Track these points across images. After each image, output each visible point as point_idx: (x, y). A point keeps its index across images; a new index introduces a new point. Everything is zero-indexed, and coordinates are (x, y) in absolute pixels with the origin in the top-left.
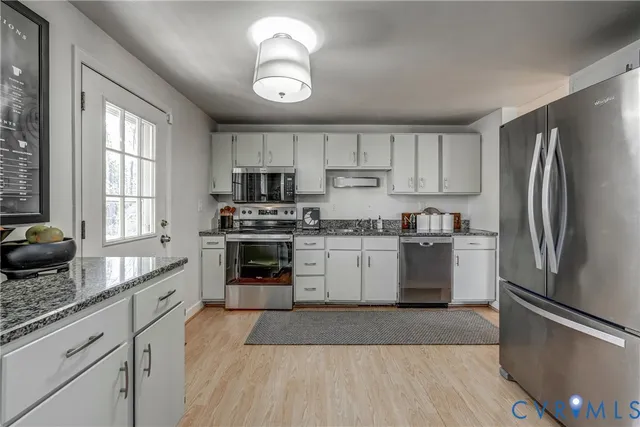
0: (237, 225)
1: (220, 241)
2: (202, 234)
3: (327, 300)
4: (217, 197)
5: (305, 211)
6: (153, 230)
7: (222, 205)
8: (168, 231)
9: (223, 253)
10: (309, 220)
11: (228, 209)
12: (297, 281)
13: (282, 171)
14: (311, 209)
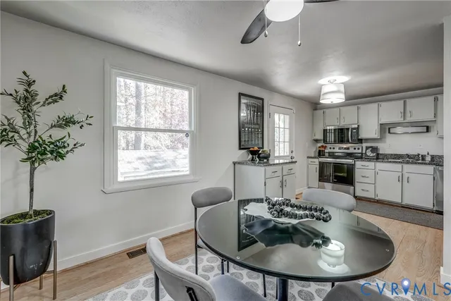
0: (327, 155)
1: (317, 161)
2: (308, 157)
3: (377, 198)
4: (317, 141)
5: (367, 148)
6: (288, 154)
7: (319, 145)
8: (294, 155)
9: (318, 167)
10: (369, 153)
11: (323, 146)
12: (357, 185)
13: (350, 127)
14: (371, 147)
